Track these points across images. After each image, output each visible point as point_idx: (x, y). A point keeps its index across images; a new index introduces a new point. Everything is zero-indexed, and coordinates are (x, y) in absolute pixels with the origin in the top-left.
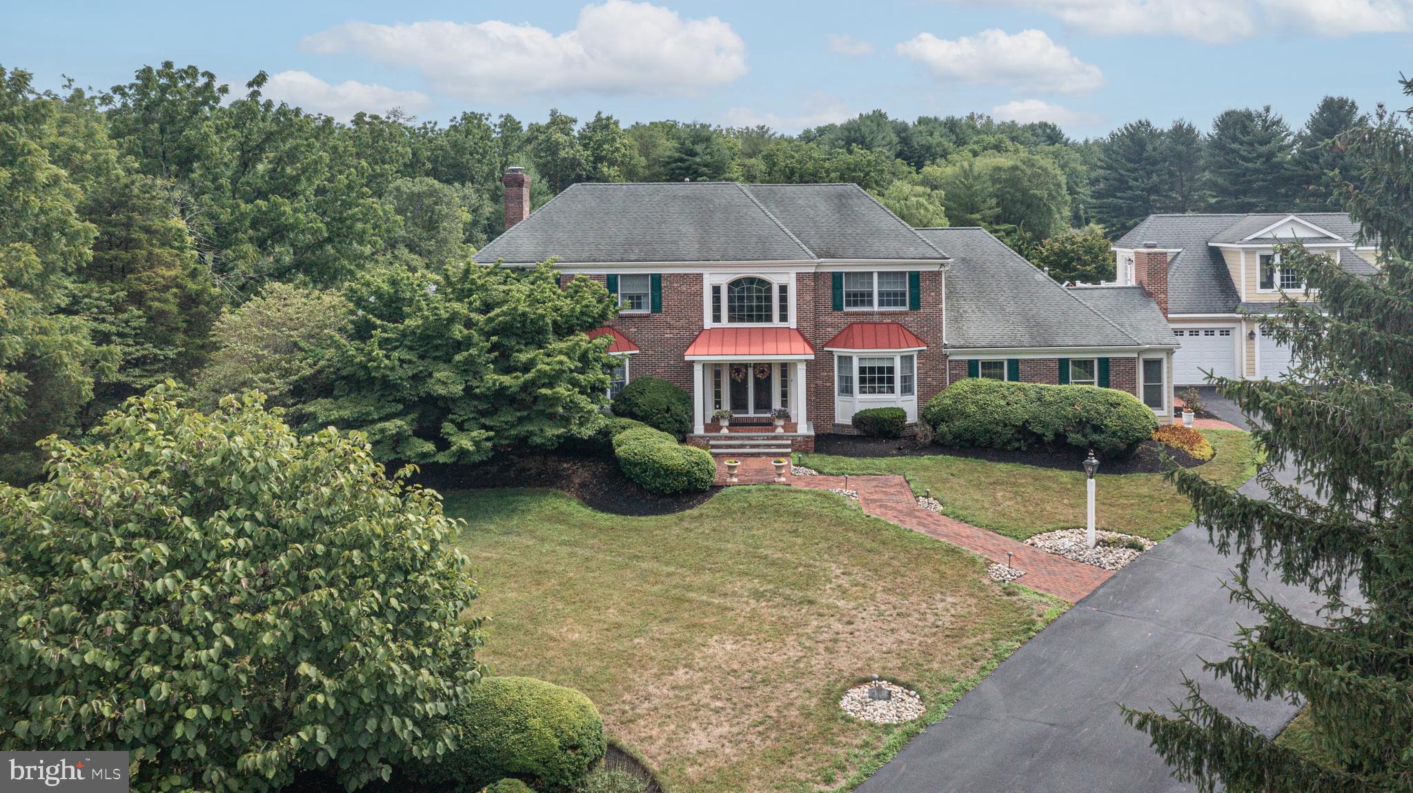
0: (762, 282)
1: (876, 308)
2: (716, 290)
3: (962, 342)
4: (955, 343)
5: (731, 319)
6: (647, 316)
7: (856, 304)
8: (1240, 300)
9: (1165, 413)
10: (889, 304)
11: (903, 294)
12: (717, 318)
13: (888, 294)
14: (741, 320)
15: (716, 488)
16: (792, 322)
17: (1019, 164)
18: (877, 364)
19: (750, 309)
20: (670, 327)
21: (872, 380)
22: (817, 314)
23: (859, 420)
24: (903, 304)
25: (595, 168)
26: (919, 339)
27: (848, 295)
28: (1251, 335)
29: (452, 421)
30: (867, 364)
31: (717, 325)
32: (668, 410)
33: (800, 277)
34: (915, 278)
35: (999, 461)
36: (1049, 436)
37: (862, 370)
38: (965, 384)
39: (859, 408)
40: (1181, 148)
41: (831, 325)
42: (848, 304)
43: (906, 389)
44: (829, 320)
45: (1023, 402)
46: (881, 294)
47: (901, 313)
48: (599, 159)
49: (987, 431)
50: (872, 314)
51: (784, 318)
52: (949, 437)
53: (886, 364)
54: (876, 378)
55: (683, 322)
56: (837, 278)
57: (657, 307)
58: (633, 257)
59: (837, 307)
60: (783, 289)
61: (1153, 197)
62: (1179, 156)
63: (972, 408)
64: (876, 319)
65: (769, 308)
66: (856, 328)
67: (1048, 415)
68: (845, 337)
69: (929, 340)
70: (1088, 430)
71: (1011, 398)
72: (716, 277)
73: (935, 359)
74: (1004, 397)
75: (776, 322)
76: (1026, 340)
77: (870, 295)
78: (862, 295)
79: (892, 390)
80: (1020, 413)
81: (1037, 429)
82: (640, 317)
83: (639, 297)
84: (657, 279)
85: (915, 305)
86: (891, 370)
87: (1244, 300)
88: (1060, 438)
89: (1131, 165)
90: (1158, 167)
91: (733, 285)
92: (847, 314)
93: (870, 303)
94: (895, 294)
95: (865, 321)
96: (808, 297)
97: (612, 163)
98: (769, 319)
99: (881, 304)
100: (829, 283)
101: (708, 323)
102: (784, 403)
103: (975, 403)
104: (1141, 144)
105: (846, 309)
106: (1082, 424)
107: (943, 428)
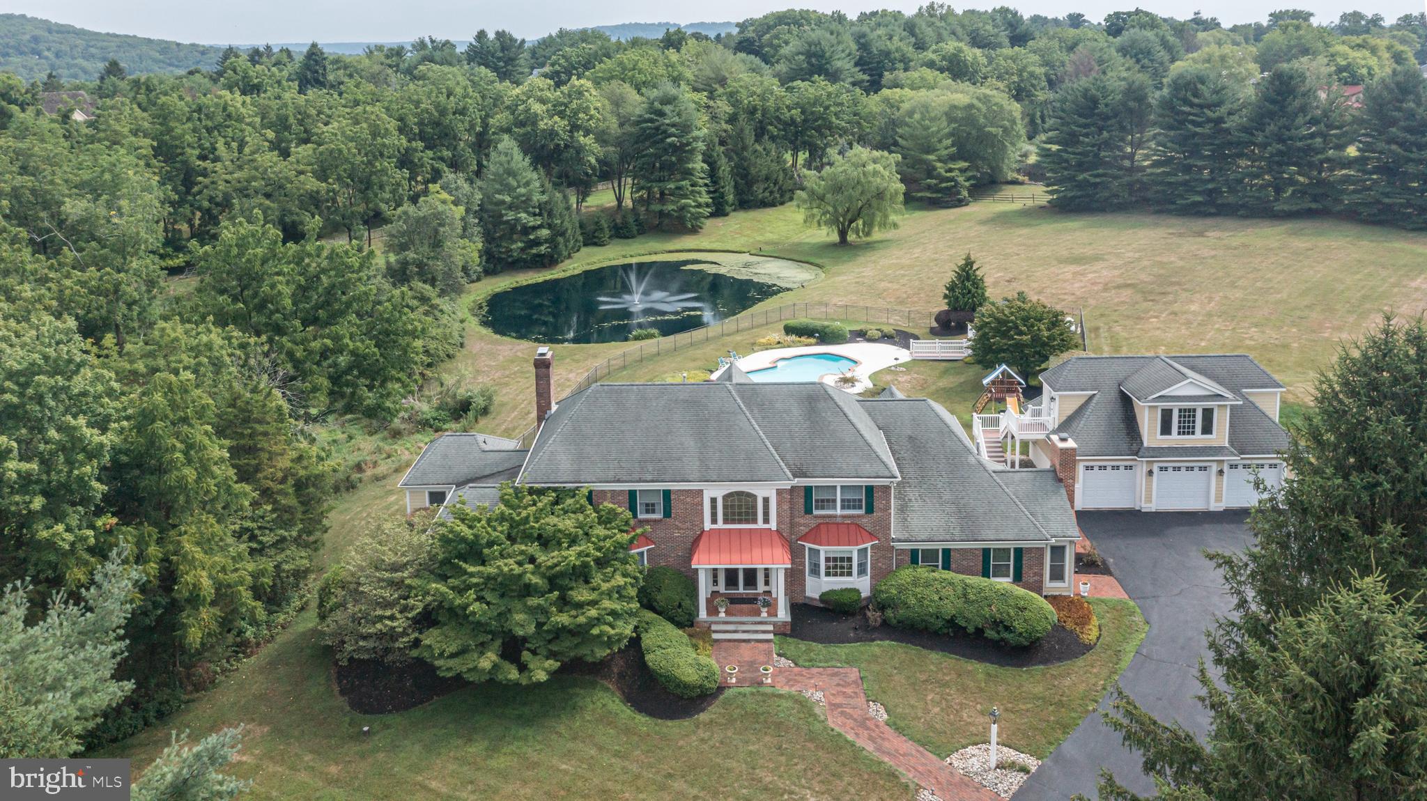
0: (749, 495)
1: (839, 512)
2: (714, 501)
3: (907, 535)
4: (902, 537)
5: (726, 521)
6: (660, 521)
7: (823, 508)
8: (1142, 443)
9: (1066, 585)
10: (849, 508)
11: (860, 500)
12: (714, 521)
13: (849, 501)
14: (733, 522)
15: (721, 689)
16: (773, 525)
17: (975, 102)
18: (838, 555)
19: (740, 514)
20: (678, 528)
21: (835, 567)
22: (792, 516)
23: (824, 597)
24: (860, 507)
25: (572, 137)
26: (872, 536)
27: (817, 501)
28: (1150, 473)
29: (528, 649)
30: (832, 555)
31: (714, 526)
32: (680, 606)
33: (779, 492)
34: (870, 490)
35: (932, 649)
36: (971, 629)
37: (828, 559)
38: (906, 575)
39: (825, 589)
40: (1132, 104)
41: (804, 525)
42: (817, 508)
43: (862, 571)
44: (802, 521)
45: (952, 598)
46: (842, 501)
47: (859, 516)
48: (575, 127)
49: (923, 621)
50: (835, 516)
51: (766, 521)
52: (894, 621)
53: (846, 555)
54: (839, 566)
55: (688, 524)
56: (808, 490)
57: (667, 514)
58: (649, 478)
59: (808, 511)
60: (766, 500)
61: (1103, 154)
62: (1131, 111)
63: (912, 601)
64: (839, 520)
65: (755, 514)
66: (823, 528)
67: (971, 611)
68: (814, 534)
69: (880, 535)
70: (1001, 628)
71: (944, 593)
72: (715, 492)
73: (884, 550)
74: (937, 592)
75: (760, 524)
76: (957, 532)
77: (834, 501)
78: (828, 501)
79: (850, 574)
80: (949, 608)
81: (963, 623)
82: (655, 521)
83: (653, 505)
84: (667, 494)
85: (870, 510)
86: (850, 559)
87: (1145, 444)
88: (979, 632)
89: (1082, 121)
90: (1109, 123)
91: (725, 498)
92: (816, 517)
93: (835, 508)
94: (854, 500)
95: (829, 522)
96: (786, 507)
97: (587, 133)
98: (755, 521)
99: (843, 507)
100: (802, 494)
101: (708, 525)
102: (767, 583)
103: (915, 595)
104: (1094, 101)
105: (816, 512)
106: (997, 624)
107: (889, 613)
